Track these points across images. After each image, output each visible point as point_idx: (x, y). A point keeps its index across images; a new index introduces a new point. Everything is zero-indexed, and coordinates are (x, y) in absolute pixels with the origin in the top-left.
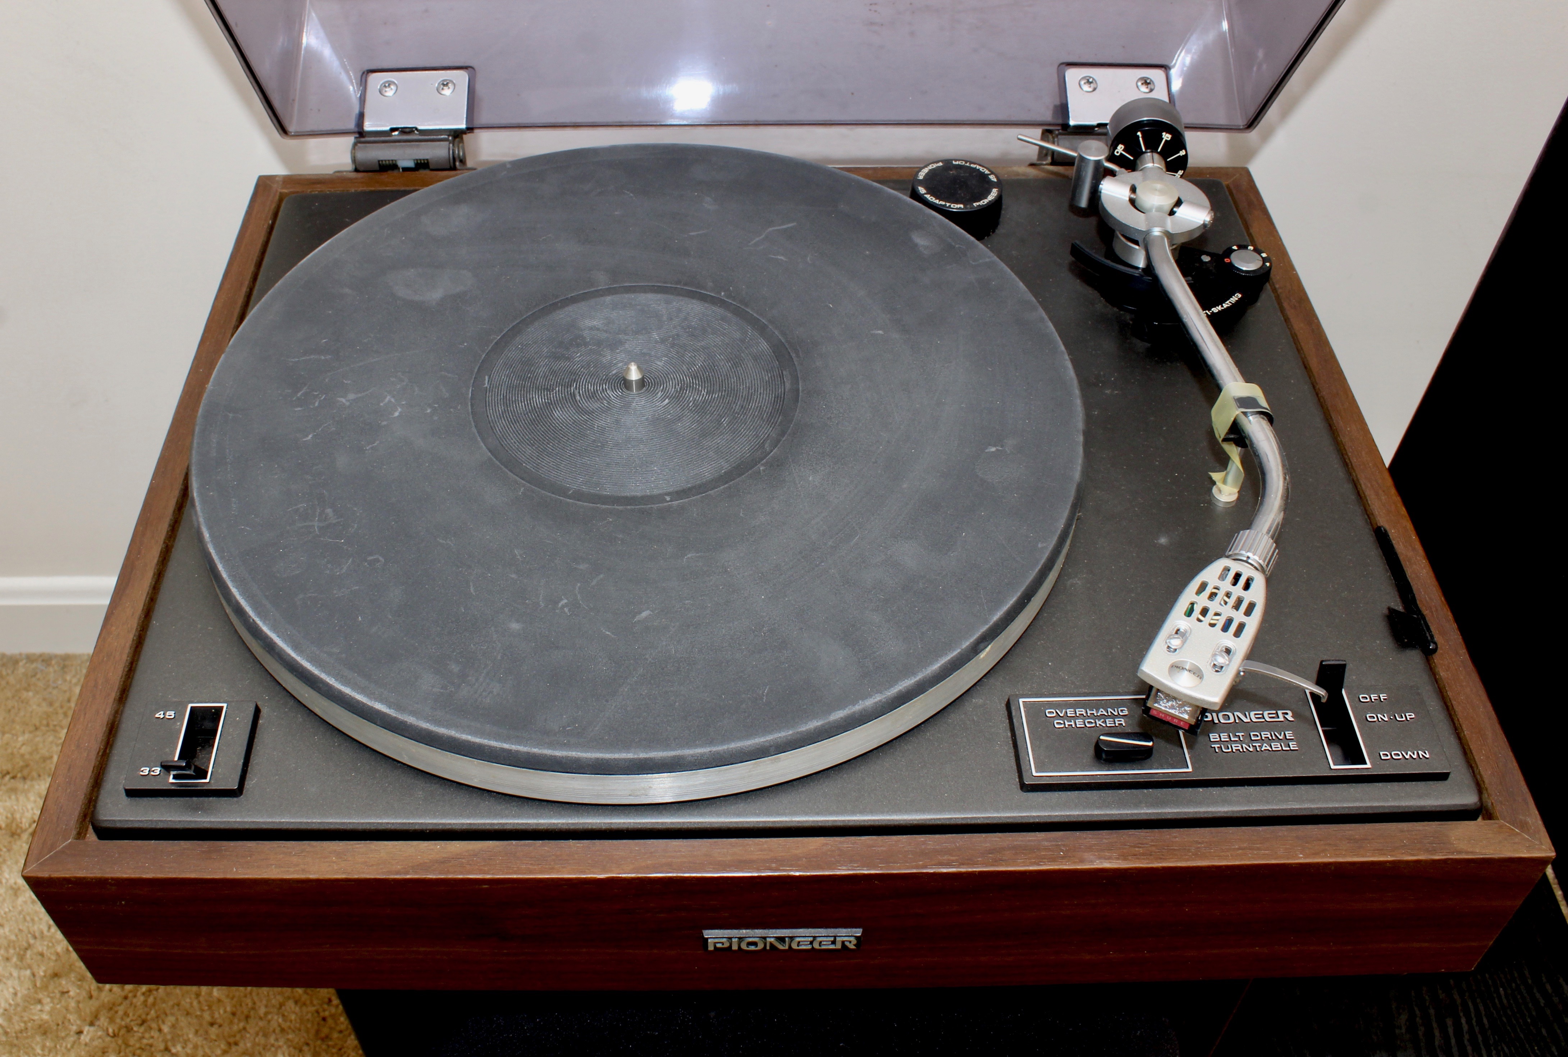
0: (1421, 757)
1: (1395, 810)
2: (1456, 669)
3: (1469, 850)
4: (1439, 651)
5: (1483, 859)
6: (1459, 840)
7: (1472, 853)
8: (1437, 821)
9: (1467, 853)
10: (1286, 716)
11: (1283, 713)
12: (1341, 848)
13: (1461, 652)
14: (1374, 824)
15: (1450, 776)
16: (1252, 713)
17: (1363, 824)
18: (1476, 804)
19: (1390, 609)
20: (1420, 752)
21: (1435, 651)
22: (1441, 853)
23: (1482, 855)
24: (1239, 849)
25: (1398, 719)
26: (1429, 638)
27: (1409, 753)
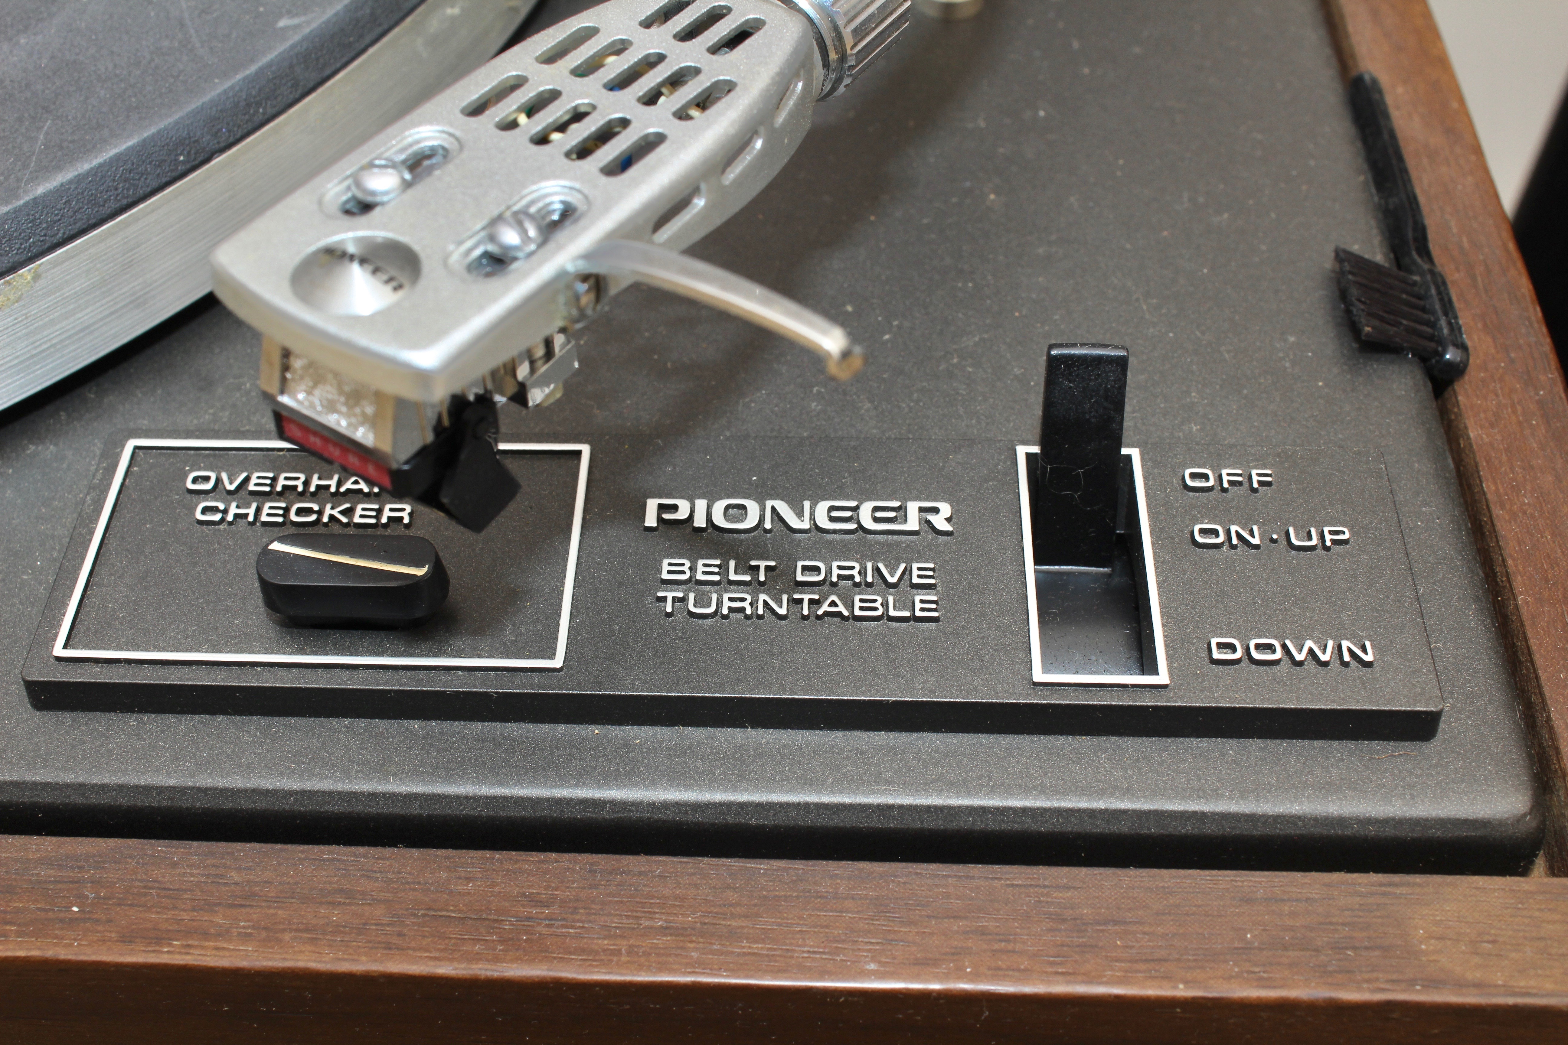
0: (1347, 657)
1: (1246, 829)
2: (1520, 423)
3: (1469, 976)
4: (1473, 374)
5: (1515, 1010)
6: (1441, 938)
7: (1479, 985)
8: (1376, 871)
9: (1461, 985)
10: (932, 518)
11: (922, 510)
12: (1018, 947)
13: (1542, 378)
14: (1156, 871)
15: (1442, 725)
16: (823, 507)
17: (1119, 871)
18: (1519, 819)
19: (1342, 256)
20: (1345, 644)
21: (1457, 371)
22: (1368, 981)
23: (1515, 994)
24: (665, 930)
25: (1295, 542)
26: (1446, 331)
27: (1309, 644)
